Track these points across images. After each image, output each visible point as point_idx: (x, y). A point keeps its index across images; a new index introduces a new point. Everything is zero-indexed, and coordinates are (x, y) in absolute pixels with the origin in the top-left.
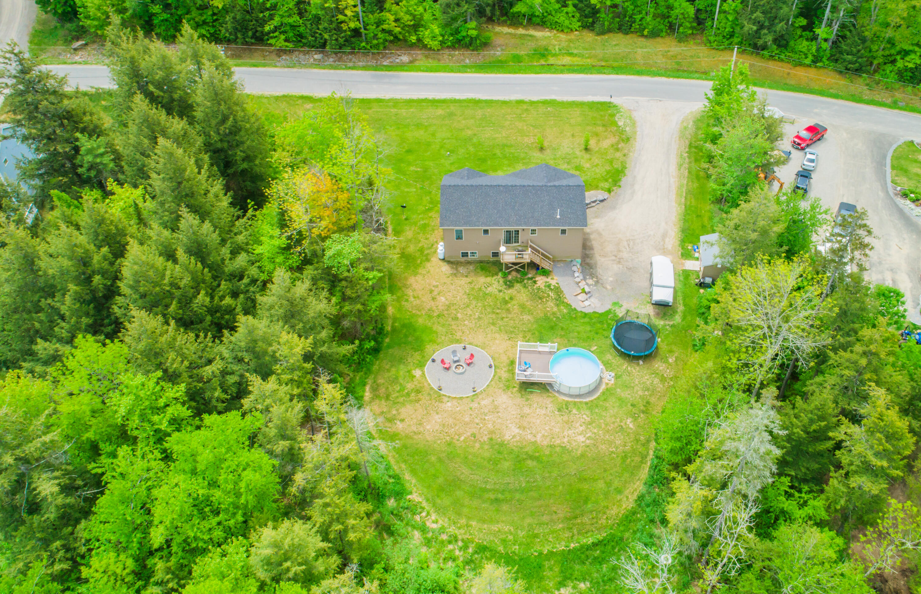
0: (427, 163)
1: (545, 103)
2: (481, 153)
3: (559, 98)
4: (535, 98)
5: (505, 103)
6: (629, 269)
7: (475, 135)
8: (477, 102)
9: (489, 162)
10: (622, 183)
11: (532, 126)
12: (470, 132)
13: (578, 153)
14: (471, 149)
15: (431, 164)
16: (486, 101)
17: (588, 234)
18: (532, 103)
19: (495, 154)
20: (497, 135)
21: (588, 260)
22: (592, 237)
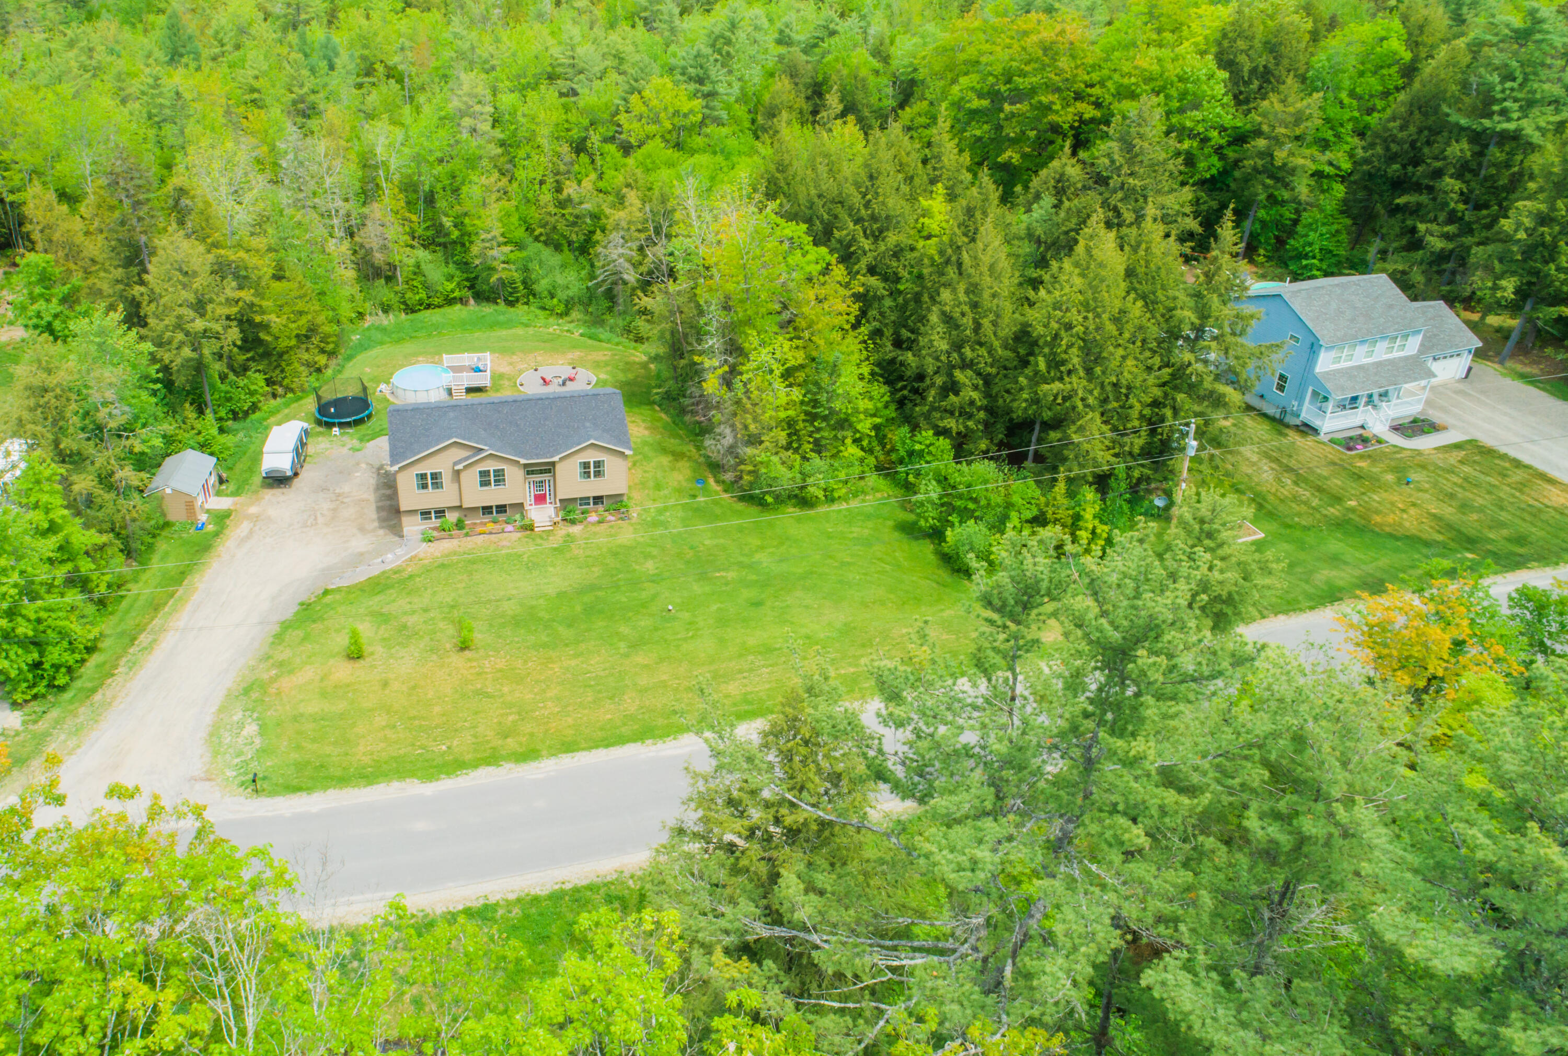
0: (707, 589)
1: (456, 765)
2: (601, 624)
3: (415, 789)
4: (483, 776)
5: (569, 747)
6: (325, 489)
7: (627, 656)
8: (645, 733)
9: (578, 608)
10: (296, 608)
11: (488, 696)
12: (640, 658)
13: (379, 650)
14: (624, 629)
15: (697, 588)
16: (621, 740)
17: (381, 527)
18: (492, 759)
19: (570, 626)
20: (573, 663)
21: (388, 492)
22: (376, 524)
